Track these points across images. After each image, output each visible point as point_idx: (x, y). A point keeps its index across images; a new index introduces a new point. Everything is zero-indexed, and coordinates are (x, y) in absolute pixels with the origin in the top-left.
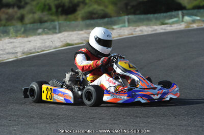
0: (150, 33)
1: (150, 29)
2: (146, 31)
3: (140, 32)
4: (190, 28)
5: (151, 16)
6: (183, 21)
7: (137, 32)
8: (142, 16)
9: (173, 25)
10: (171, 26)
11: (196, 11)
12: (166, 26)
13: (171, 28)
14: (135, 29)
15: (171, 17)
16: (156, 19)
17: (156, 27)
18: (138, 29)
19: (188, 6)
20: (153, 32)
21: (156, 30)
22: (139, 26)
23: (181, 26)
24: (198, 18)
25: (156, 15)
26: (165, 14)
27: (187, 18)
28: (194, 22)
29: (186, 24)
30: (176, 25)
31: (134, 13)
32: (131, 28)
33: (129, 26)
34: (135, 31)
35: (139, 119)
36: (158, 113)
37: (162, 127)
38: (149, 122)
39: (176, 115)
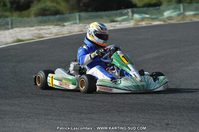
4: (139, 26)
5: (102, 13)
6: (132, 19)
8: (93, 14)
9: (122, 23)
10: (121, 24)
11: (145, 9)
12: (115, 23)
13: (120, 25)
14: (86, 26)
15: (122, 15)
16: (108, 16)
19: (139, 4)
23: (130, 24)
24: (148, 16)
25: (106, 13)
26: (115, 12)
27: (136, 16)
28: (143, 19)
29: (135, 22)
30: (125, 23)
31: (86, 11)
32: (81, 25)
33: (80, 23)
34: (85, 28)
36: (102, 109)
37: (106, 123)
38: (93, 119)
39: (120, 112)
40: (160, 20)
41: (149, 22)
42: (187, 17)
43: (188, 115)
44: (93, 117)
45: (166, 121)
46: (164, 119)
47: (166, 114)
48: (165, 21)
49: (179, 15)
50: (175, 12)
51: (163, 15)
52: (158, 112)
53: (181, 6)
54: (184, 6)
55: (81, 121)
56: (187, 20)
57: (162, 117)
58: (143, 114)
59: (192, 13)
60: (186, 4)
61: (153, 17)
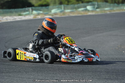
0: (12, 20)
1: (12, 18)
2: (9, 19)
3: (5, 20)
4: (36, 18)
5: (13, 10)
6: (32, 14)
7: (4, 19)
8: (7, 10)
9: (26, 16)
11: (40, 8)
12: (22, 16)
13: (25, 18)
14: (3, 18)
15: (25, 11)
16: (16, 12)
17: (15, 17)
18: (5, 18)
19: (36, 5)
20: (14, 20)
21: (15, 19)
22: (5, 16)
23: (31, 17)
24: (41, 12)
25: (16, 10)
26: (21, 9)
27: (34, 12)
28: (39, 14)
29: (34, 16)
30: (28, 16)
31: (2, 8)
34: (2, 19)
35: (4, 74)
36: (16, 70)
37: (18, 79)
38: (10, 76)
39: (27, 72)
40: (50, 15)
41: (42, 16)
42: (66, 13)
43: (69, 74)
44: (10, 75)
45: (56, 78)
46: (55, 77)
47: (56, 74)
48: (52, 16)
49: (61, 12)
50: (58, 10)
51: (51, 12)
52: (50, 72)
53: (63, 6)
54: (64, 6)
55: (2, 77)
56: (67, 15)
57: (53, 75)
58: (41, 73)
59: (69, 11)
60: (65, 5)
61: (45, 13)
